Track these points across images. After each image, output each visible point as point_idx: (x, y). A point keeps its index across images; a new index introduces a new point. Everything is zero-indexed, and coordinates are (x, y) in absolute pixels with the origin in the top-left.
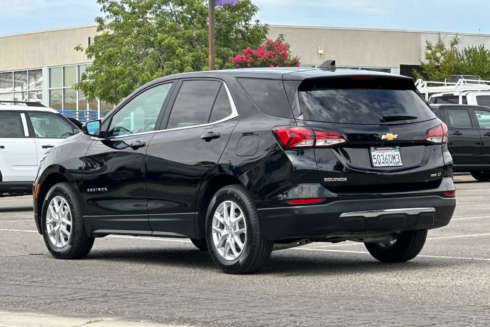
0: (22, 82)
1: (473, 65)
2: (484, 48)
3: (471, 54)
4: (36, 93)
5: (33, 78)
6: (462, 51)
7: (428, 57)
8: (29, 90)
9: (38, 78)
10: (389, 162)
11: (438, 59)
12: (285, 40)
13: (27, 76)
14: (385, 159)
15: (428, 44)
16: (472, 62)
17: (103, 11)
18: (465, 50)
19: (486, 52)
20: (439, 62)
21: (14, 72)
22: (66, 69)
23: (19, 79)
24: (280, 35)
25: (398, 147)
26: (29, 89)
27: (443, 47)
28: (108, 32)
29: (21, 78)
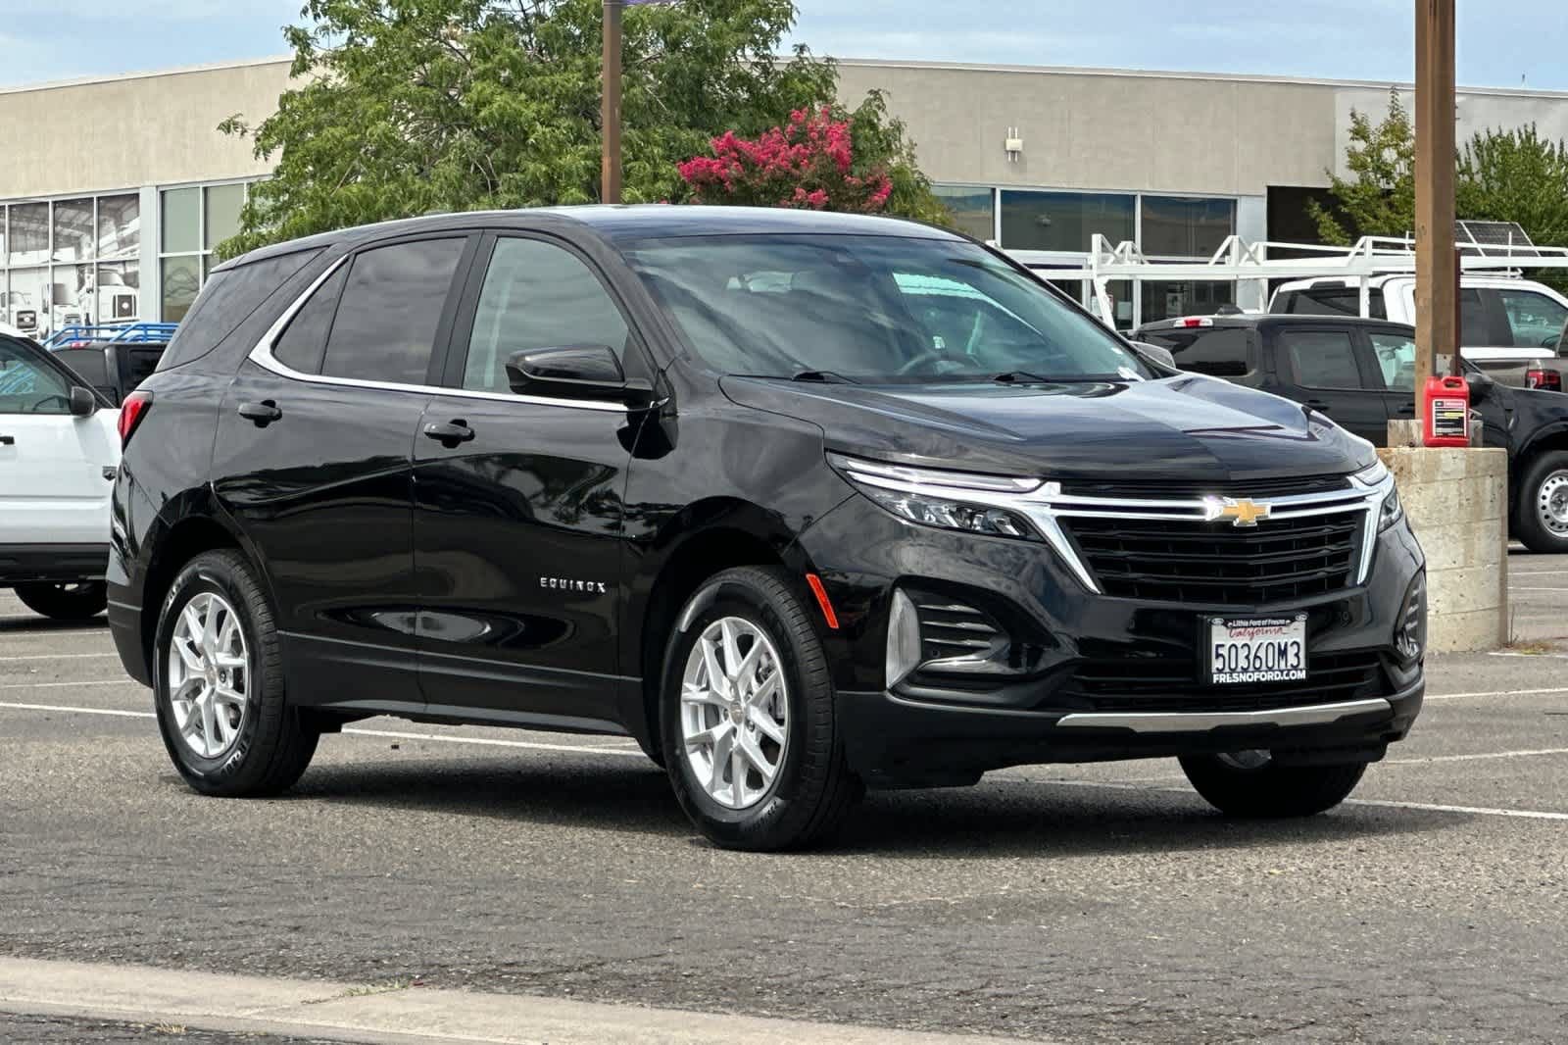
0: (77, 233)
1: (1501, 189)
2: (1534, 133)
3: (1495, 154)
4: (121, 270)
5: (112, 223)
6: (1467, 145)
7: (1356, 163)
8: (99, 260)
9: (128, 222)
11: (1388, 168)
12: (887, 109)
13: (92, 216)
15: (1357, 123)
16: (1497, 180)
17: (310, 14)
18: (1477, 143)
19: (1541, 148)
20: (1393, 179)
21: (55, 203)
22: (211, 194)
23: (69, 225)
24: (871, 92)
26: (98, 256)
27: (1404, 133)
28: (326, 79)
29: (75, 222)
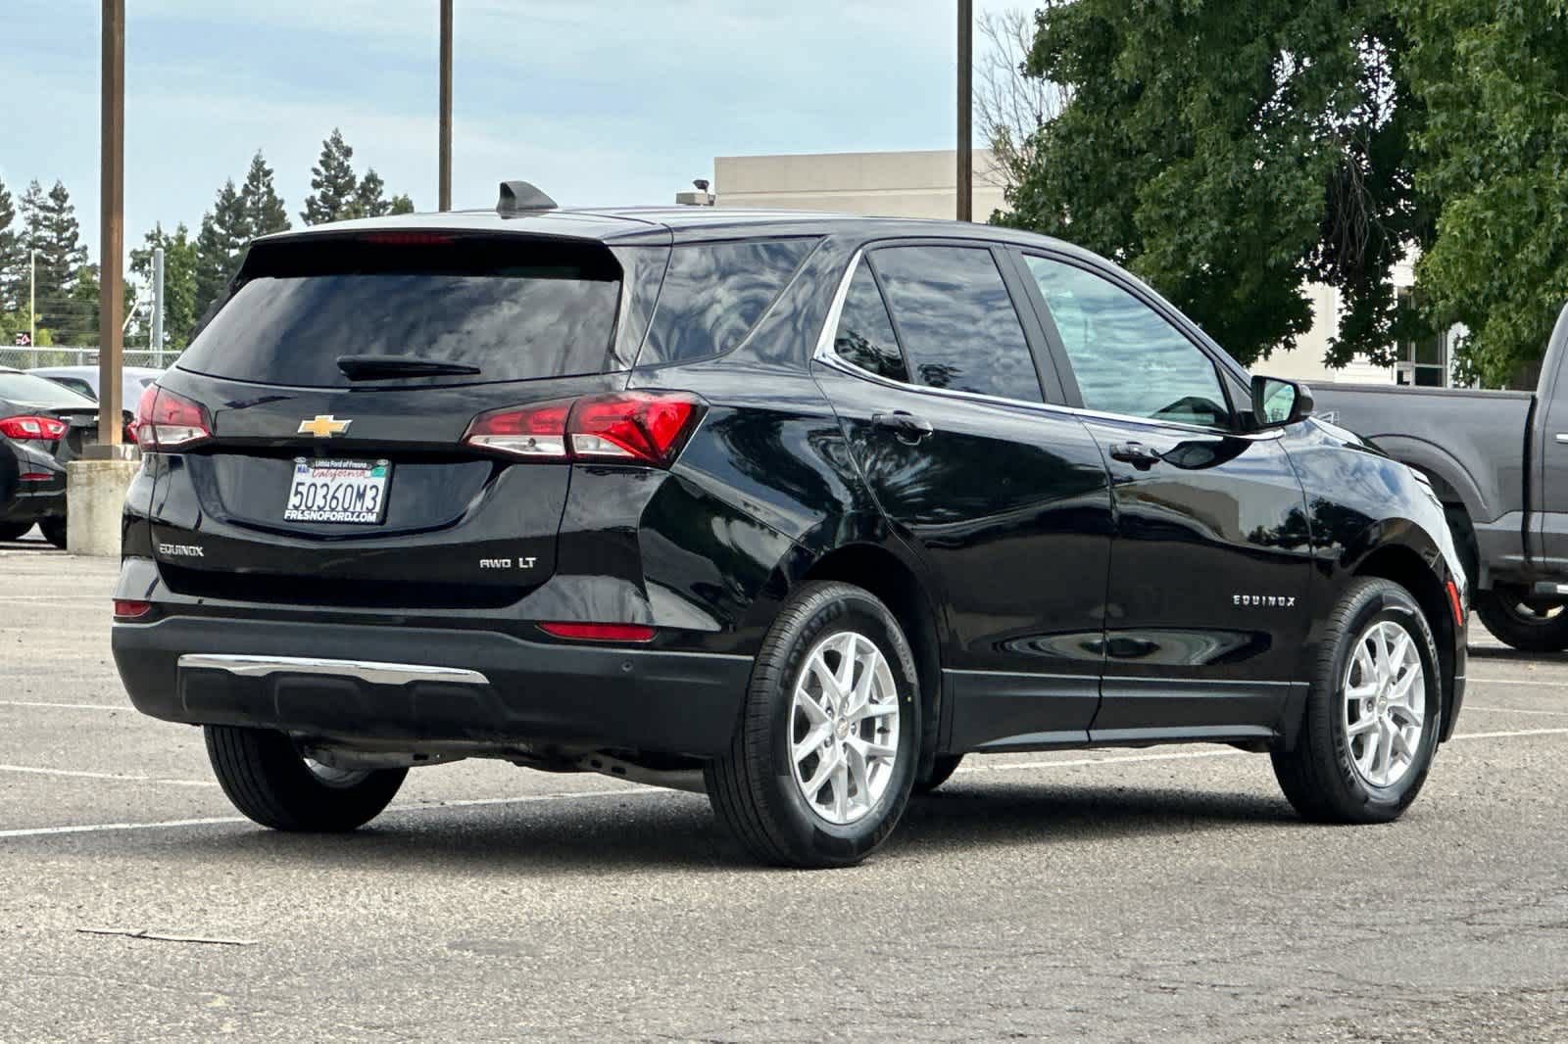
10: (340, 508)
14: (329, 497)
25: (383, 462)
